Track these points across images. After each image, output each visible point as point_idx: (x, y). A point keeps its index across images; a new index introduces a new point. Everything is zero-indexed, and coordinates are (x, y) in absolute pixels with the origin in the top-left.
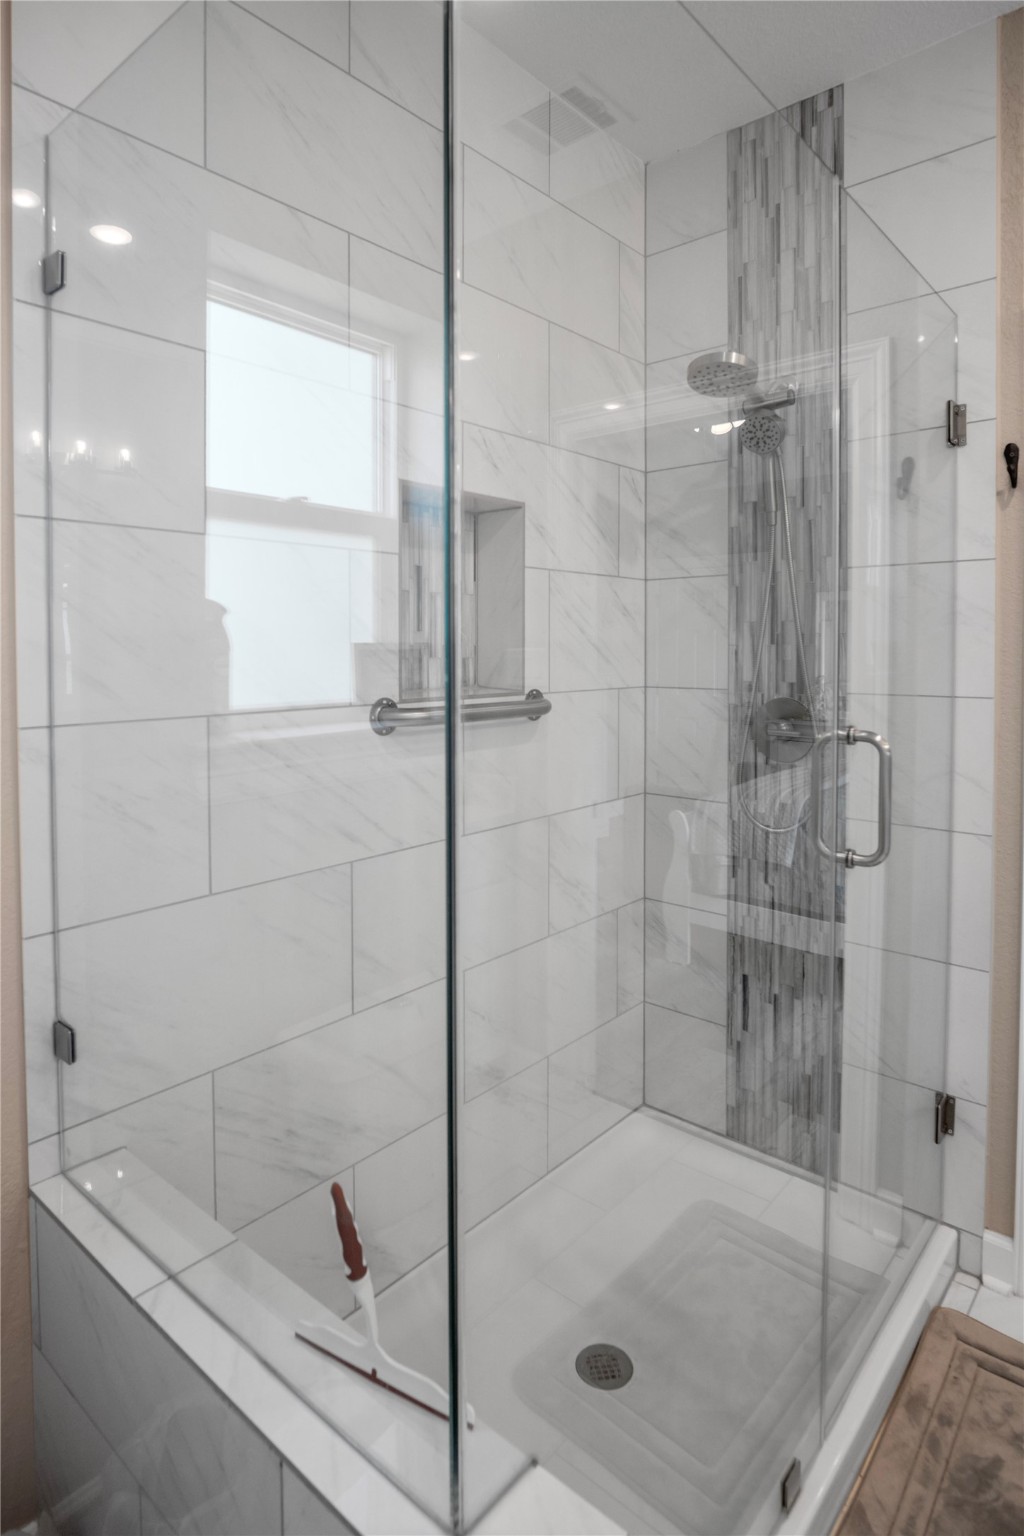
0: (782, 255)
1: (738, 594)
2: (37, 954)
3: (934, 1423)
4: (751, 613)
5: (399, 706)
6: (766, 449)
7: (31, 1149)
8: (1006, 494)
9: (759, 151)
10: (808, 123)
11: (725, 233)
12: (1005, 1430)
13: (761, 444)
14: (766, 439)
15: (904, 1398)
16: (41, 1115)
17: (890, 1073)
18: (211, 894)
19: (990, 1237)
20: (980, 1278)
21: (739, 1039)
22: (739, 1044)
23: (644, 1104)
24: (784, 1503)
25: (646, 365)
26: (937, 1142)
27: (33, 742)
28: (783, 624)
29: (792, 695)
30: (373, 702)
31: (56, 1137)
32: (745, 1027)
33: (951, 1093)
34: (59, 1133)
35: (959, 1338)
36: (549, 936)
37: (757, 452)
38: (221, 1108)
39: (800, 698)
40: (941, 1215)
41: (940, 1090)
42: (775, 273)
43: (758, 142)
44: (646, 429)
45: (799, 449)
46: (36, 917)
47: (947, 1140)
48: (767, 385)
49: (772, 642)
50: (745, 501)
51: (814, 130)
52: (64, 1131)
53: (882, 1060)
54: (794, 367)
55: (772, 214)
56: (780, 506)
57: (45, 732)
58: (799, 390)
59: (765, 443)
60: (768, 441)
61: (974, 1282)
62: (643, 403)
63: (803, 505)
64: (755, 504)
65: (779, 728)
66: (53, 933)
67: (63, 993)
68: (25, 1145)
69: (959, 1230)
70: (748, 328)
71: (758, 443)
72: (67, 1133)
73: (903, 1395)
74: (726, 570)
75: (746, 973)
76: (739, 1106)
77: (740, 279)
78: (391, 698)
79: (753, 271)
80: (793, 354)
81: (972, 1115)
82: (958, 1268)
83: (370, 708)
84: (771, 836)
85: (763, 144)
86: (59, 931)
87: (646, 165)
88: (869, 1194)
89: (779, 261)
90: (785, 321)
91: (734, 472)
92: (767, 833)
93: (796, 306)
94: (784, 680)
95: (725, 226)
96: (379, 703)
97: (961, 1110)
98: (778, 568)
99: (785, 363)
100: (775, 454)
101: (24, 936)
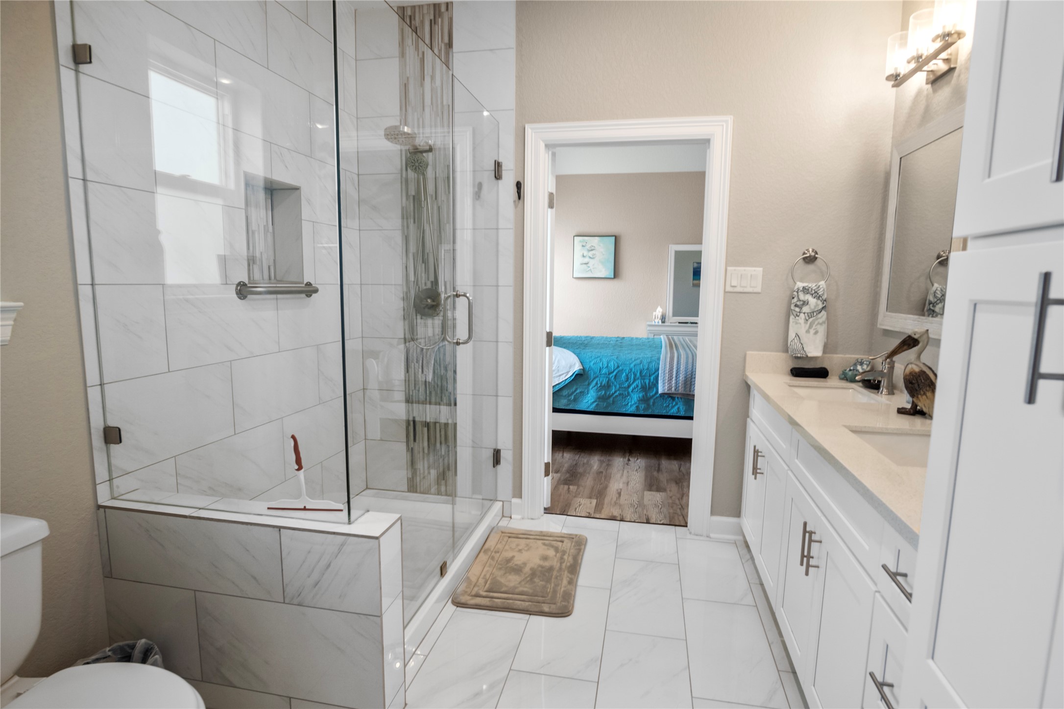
0: (425, 77)
1: (406, 239)
2: (94, 394)
3: (493, 553)
4: (412, 248)
5: (248, 285)
6: (419, 171)
7: (98, 487)
8: (517, 202)
9: (413, 22)
10: (437, 16)
11: (398, 59)
12: (517, 549)
13: (417, 169)
14: (420, 167)
15: (483, 550)
16: (101, 472)
17: (476, 446)
18: (169, 371)
19: (515, 500)
20: (511, 517)
21: (412, 446)
22: (412, 449)
23: (367, 488)
24: (441, 574)
25: (357, 118)
26: (494, 467)
27: (85, 292)
28: (428, 254)
29: (432, 286)
30: (237, 283)
31: (108, 482)
32: (415, 440)
33: (499, 448)
34: (109, 480)
35: (502, 532)
36: (320, 404)
37: (415, 172)
38: (179, 474)
39: (436, 288)
40: (497, 497)
41: (495, 447)
42: (422, 85)
43: (412, 18)
44: (358, 152)
45: (434, 172)
46: (92, 377)
47: (499, 467)
48: (420, 142)
49: (423, 262)
50: (409, 194)
51: (440, 20)
52: (112, 479)
53: (473, 441)
54: (431, 133)
55: (421, 55)
56: (426, 199)
57: (90, 287)
58: (434, 144)
59: (419, 168)
60: (420, 168)
61: (509, 519)
62: (356, 138)
63: (436, 199)
64: (414, 197)
65: (427, 301)
66: (101, 385)
67: (108, 415)
68: (95, 485)
69: (503, 502)
70: (410, 110)
71: (416, 168)
72: (114, 480)
73: (483, 548)
74: (401, 228)
75: (414, 415)
76: (413, 477)
77: (405, 84)
78: (245, 281)
79: (411, 82)
80: (431, 127)
81: (507, 456)
82: (503, 516)
83: (235, 286)
84: (424, 350)
85: (415, 19)
86: (104, 384)
87: (355, 11)
88: (469, 498)
89: (424, 80)
90: (427, 110)
91: (403, 180)
92: (422, 349)
93: (432, 104)
94: (428, 280)
95: (398, 56)
96: (239, 284)
97: (503, 454)
98: (425, 228)
99: (427, 130)
100: (423, 174)
101: (88, 385)
